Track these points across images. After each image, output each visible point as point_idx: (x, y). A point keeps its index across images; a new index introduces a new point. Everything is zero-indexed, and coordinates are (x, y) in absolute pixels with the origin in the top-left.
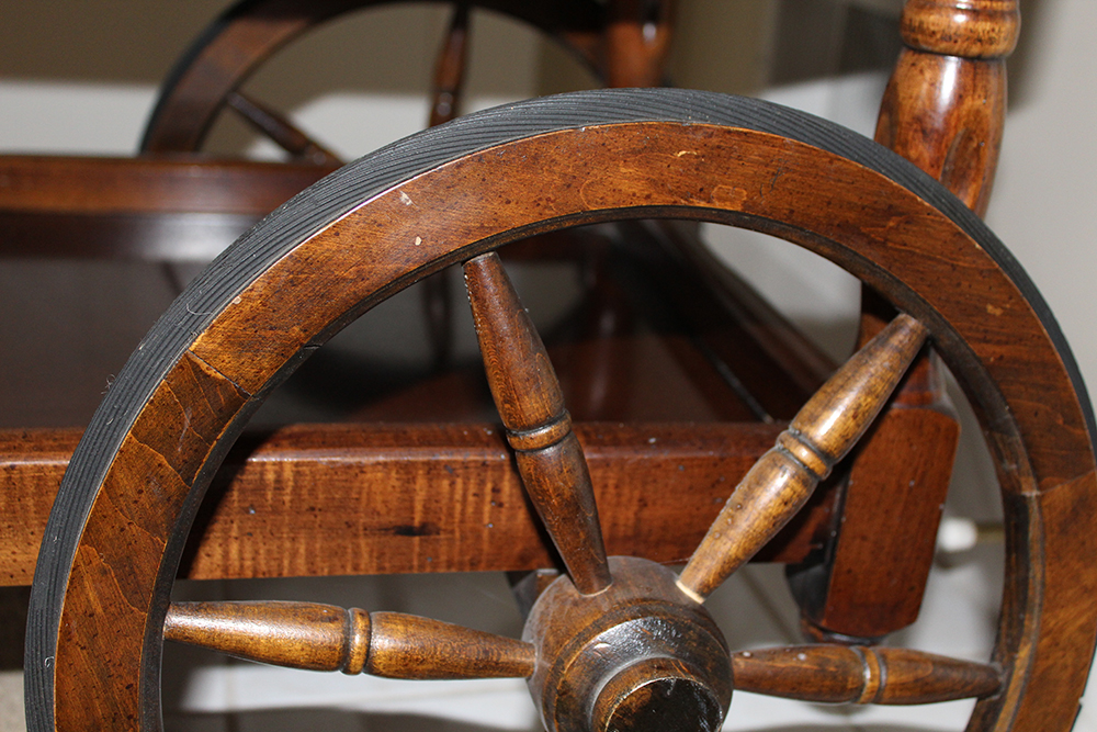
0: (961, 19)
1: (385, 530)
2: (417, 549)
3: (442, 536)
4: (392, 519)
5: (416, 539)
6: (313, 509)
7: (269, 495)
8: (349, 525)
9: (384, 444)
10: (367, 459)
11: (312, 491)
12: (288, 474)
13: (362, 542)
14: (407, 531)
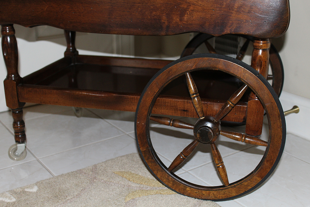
0: (261, 44)
1: (181, 110)
2: (186, 113)
3: (189, 112)
4: (182, 109)
5: (186, 112)
6: (172, 106)
7: (167, 104)
8: (177, 109)
9: (182, 99)
10: (179, 100)
11: (172, 104)
12: (169, 101)
13: (179, 111)
14: (184, 111)
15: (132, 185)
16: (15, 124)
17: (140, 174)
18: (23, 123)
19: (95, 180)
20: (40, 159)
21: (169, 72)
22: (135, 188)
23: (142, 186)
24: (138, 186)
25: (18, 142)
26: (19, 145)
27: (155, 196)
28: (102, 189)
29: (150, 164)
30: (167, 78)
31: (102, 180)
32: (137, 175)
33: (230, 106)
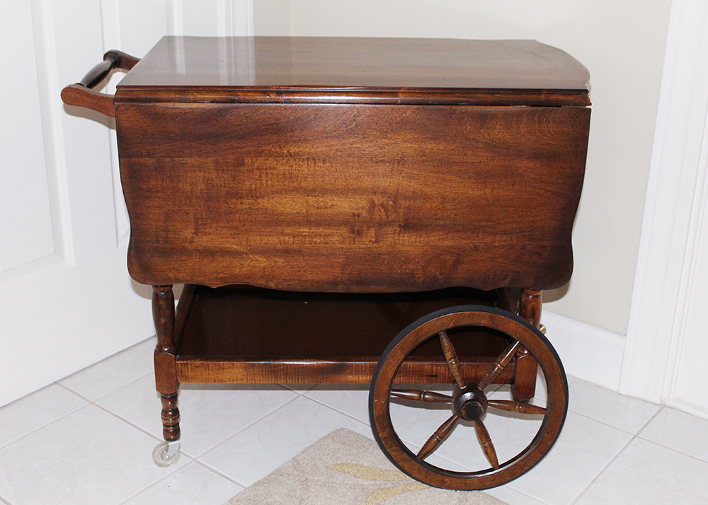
1: (428, 376)
3: (439, 377)
4: (429, 374)
5: (434, 378)
6: (416, 372)
7: (408, 369)
8: (422, 375)
9: (428, 361)
10: (425, 363)
11: (415, 369)
12: (411, 366)
13: (424, 378)
14: (432, 376)
15: (365, 483)
16: (164, 413)
17: (366, 464)
18: (176, 412)
19: (309, 484)
20: (198, 458)
21: (418, 333)
22: (371, 487)
23: (378, 483)
24: (373, 483)
25: (168, 440)
26: (170, 443)
27: (404, 495)
28: (328, 496)
29: (394, 453)
30: (416, 341)
31: (318, 481)
32: (362, 466)
33: (499, 369)
